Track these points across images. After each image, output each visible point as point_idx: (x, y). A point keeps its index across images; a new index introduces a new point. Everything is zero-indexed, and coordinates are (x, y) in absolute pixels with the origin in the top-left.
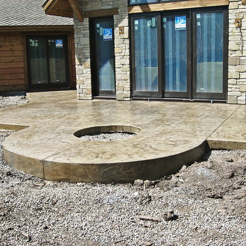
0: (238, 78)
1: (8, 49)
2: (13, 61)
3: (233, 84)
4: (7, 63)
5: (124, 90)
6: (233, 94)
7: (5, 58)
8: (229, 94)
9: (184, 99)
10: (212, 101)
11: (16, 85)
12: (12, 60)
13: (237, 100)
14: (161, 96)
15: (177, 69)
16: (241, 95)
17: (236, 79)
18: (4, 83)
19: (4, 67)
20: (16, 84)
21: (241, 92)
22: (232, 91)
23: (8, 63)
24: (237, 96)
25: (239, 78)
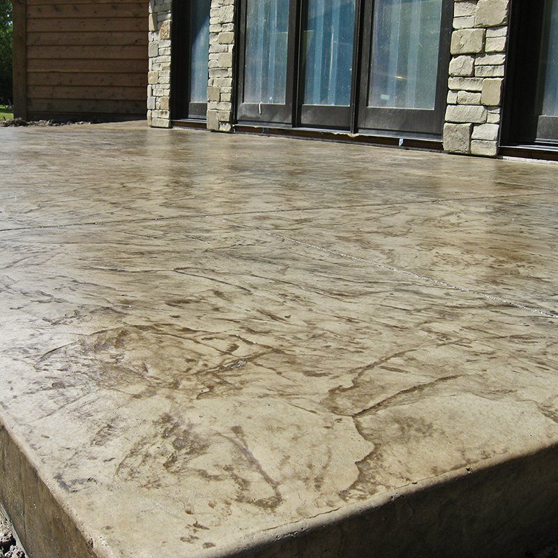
0: (478, 50)
1: (130, 14)
2: (139, 44)
3: (464, 77)
4: (124, 46)
5: (220, 101)
6: (459, 113)
7: (120, 35)
8: (450, 113)
9: (336, 132)
10: (401, 141)
11: (139, 101)
12: (136, 41)
13: (471, 139)
14: (290, 119)
15: (333, 30)
16: (484, 119)
17: (474, 55)
18: (113, 95)
19: (118, 56)
20: (139, 99)
21: (487, 107)
22: (457, 104)
23: (126, 48)
24: (473, 125)
25: (482, 53)
